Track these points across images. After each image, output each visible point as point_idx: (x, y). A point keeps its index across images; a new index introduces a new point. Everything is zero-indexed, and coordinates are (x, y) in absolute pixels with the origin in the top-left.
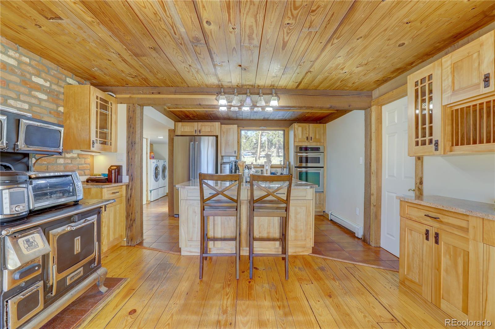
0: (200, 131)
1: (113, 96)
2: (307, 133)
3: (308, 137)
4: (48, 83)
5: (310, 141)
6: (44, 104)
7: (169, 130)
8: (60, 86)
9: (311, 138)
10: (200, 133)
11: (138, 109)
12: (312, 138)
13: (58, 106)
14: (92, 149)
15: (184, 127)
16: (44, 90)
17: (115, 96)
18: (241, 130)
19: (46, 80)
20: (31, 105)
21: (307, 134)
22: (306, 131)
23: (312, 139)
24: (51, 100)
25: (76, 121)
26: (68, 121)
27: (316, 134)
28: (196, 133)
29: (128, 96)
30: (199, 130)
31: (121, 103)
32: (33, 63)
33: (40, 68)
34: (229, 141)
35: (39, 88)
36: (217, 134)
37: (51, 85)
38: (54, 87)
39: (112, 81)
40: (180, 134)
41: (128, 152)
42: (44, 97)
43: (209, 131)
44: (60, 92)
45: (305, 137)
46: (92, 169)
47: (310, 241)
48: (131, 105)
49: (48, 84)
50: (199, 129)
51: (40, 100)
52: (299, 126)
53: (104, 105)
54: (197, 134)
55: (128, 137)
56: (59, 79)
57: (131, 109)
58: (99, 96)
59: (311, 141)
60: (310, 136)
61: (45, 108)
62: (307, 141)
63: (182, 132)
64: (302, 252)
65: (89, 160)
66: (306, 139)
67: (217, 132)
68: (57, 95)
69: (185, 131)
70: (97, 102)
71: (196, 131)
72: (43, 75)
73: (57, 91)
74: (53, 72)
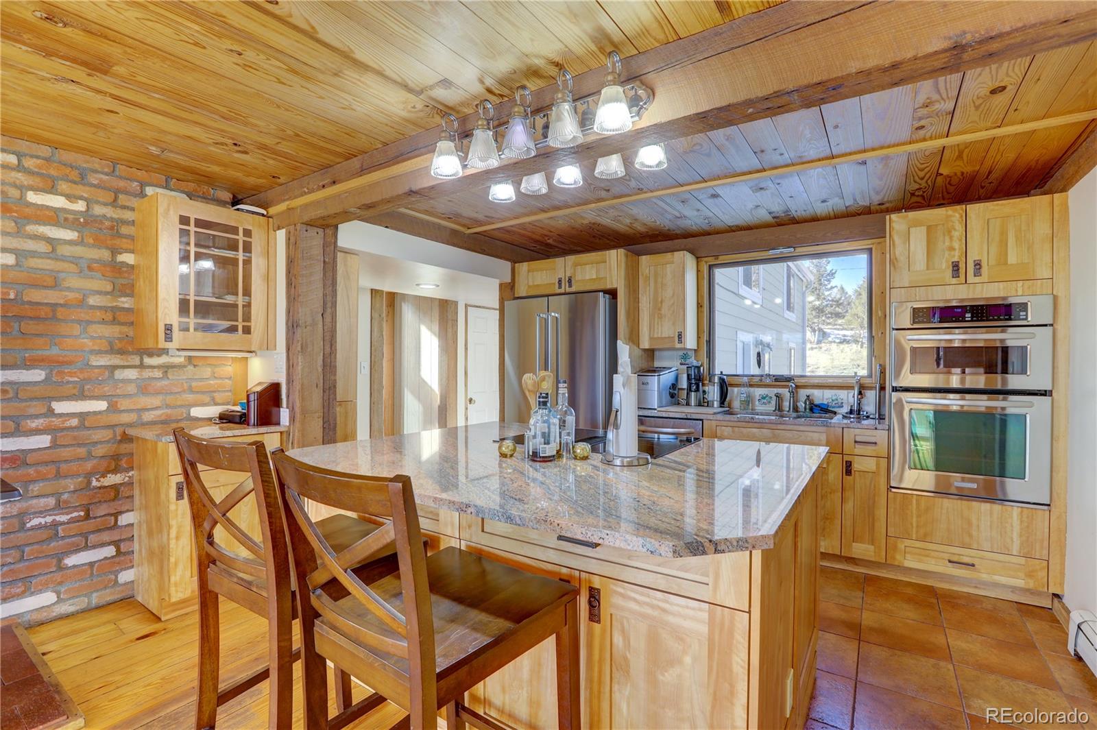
0: (570, 281)
1: (260, 215)
2: (956, 245)
3: (962, 266)
4: (81, 203)
5: (971, 278)
6: (67, 251)
8: (122, 207)
9: (978, 265)
10: (570, 286)
11: (311, 238)
12: (984, 264)
13: (115, 252)
14: (165, 345)
15: (536, 273)
16: (66, 219)
19: (69, 197)
20: (23, 254)
21: (951, 249)
22: (951, 238)
23: (985, 270)
24: (91, 241)
25: (144, 282)
26: (138, 284)
27: (1003, 244)
28: (560, 287)
29: (284, 206)
30: (567, 279)
31: (279, 228)
32: (29, 163)
33: (53, 173)
34: (661, 302)
35: (52, 217)
36: (615, 286)
37: (89, 208)
38: (101, 211)
41: (288, 349)
42: (69, 235)
43: (594, 277)
44: (121, 222)
45: (944, 266)
48: (292, 229)
49: (80, 206)
50: (568, 274)
51: (52, 241)
52: (917, 224)
54: (562, 291)
56: (118, 191)
57: (292, 238)
58: (193, 216)
59: (977, 279)
60: (972, 257)
61: (75, 260)
62: (954, 281)
63: (529, 287)
66: (949, 272)
67: (614, 281)
68: (111, 229)
69: (536, 284)
70: (184, 232)
71: (560, 281)
72: (64, 185)
73: (112, 219)
74: (94, 179)
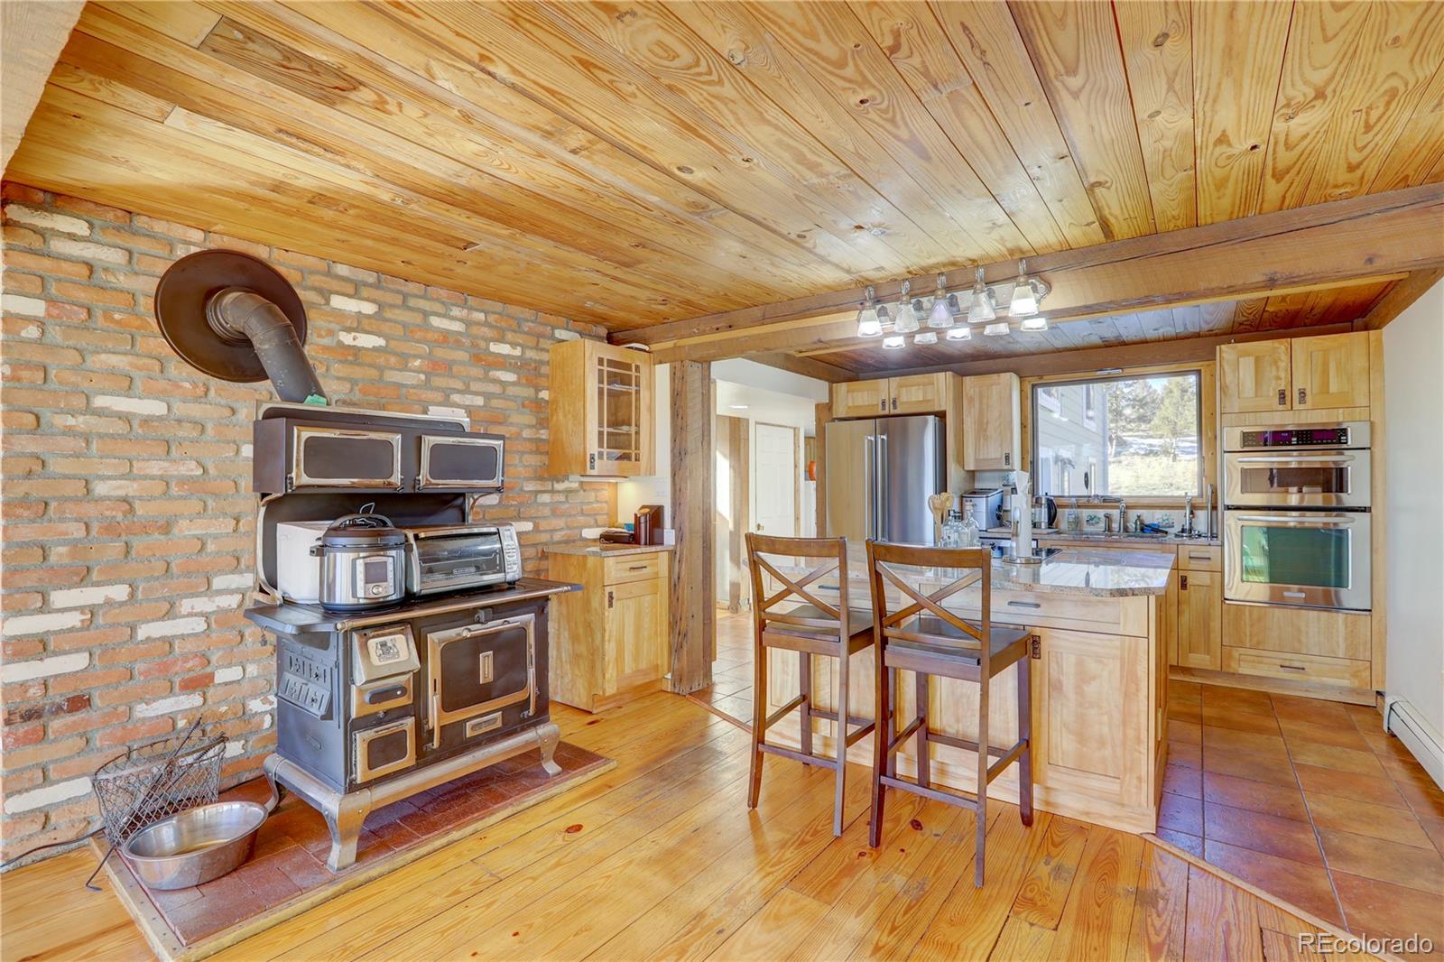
0: (895, 402)
1: (645, 351)
2: (1282, 375)
3: (1288, 394)
4: (519, 349)
5: (1296, 405)
6: (511, 391)
7: (817, 406)
8: (542, 350)
9: (1303, 393)
10: (896, 408)
11: (694, 373)
12: (1308, 392)
13: (537, 390)
14: (589, 472)
15: (855, 394)
16: (510, 364)
17: (647, 348)
18: (1034, 386)
19: (514, 345)
20: (488, 396)
21: (1278, 378)
22: (1278, 368)
23: (1309, 398)
24: (524, 381)
25: (565, 416)
26: (555, 418)
27: (1325, 373)
28: (884, 409)
29: (670, 344)
30: (891, 401)
31: (661, 363)
32: (491, 318)
33: (504, 325)
34: (987, 423)
35: (502, 362)
36: (943, 409)
37: (523, 352)
38: (530, 354)
39: (636, 319)
40: (843, 416)
41: (674, 475)
42: (512, 377)
43: (921, 399)
44: (541, 363)
45: (1271, 393)
46: (613, 512)
47: (1139, 788)
48: (678, 364)
49: (518, 352)
50: (892, 396)
51: (503, 384)
52: (1246, 354)
53: (619, 376)
54: (888, 412)
55: (674, 440)
56: (540, 336)
57: (678, 374)
58: (606, 357)
59: (1302, 407)
60: (1297, 386)
61: (514, 398)
62: (1281, 407)
63: (849, 408)
64: (1115, 818)
65: (606, 494)
66: (1276, 400)
67: (943, 404)
68: (535, 369)
69: (856, 405)
70: (601, 372)
71: (884, 403)
72: (509, 336)
73: (535, 361)
74: (526, 326)
